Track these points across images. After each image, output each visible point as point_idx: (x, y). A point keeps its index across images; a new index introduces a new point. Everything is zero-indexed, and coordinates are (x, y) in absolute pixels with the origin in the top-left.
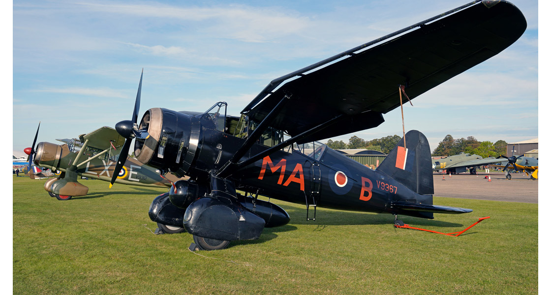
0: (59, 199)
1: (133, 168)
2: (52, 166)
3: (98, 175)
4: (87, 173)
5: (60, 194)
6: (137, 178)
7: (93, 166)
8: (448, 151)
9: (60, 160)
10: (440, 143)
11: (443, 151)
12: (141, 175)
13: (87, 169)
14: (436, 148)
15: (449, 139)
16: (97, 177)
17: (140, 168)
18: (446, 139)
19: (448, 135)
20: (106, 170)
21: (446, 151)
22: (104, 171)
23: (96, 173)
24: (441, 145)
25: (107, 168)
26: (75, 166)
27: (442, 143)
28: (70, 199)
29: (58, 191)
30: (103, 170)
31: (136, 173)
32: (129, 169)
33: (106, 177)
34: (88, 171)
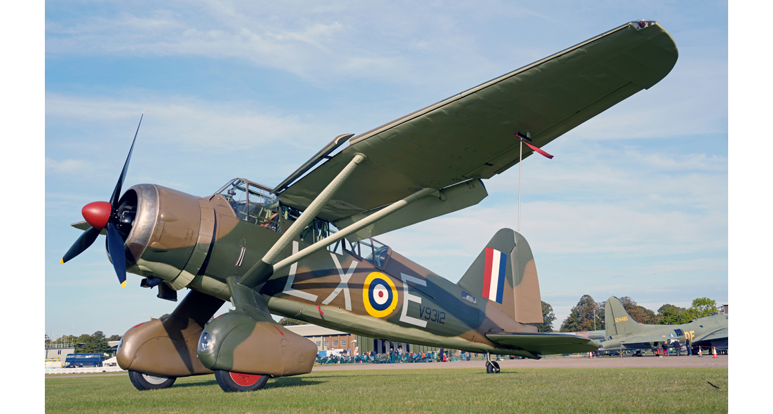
0: (228, 388)
1: (408, 283)
2: (182, 269)
3: (318, 303)
4: (288, 296)
5: (237, 366)
6: (420, 317)
7: (305, 270)
8: (586, 323)
9: (212, 245)
10: (572, 310)
11: (579, 323)
12: (433, 306)
13: (290, 282)
14: (566, 318)
15: (586, 302)
16: (313, 311)
17: (424, 283)
18: (581, 303)
19: (585, 296)
20: (343, 286)
21: (585, 324)
22: (338, 290)
23: (314, 298)
24: (575, 314)
25: (345, 278)
26: (268, 267)
27: (575, 309)
28: (264, 386)
29: (230, 355)
30: (335, 285)
31: (418, 300)
32: (399, 284)
33: (341, 311)
34: (294, 287)
